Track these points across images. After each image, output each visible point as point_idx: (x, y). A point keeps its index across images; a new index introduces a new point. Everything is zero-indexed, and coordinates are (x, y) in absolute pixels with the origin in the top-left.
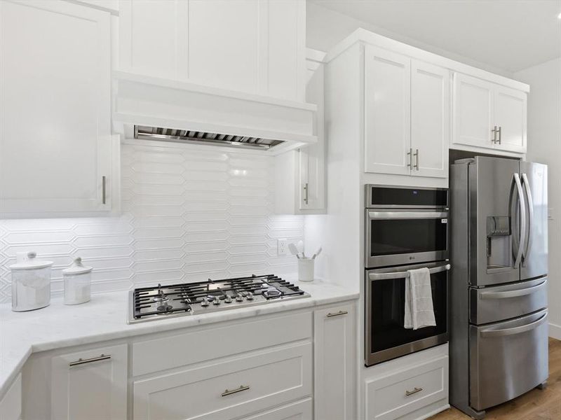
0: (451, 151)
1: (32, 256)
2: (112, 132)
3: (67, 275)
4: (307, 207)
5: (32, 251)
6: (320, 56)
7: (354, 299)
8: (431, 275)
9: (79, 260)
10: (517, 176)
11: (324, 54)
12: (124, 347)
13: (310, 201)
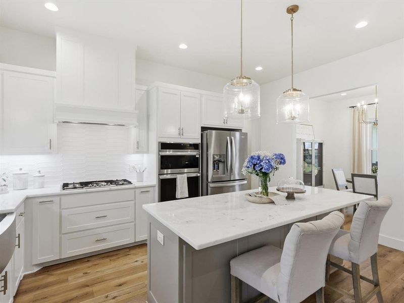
0: (202, 127)
1: (21, 169)
2: (54, 122)
3: (35, 177)
4: (138, 150)
5: (21, 167)
6: (145, 88)
7: (154, 186)
8: (188, 178)
9: (40, 171)
10: (228, 138)
11: (147, 87)
12: (58, 198)
13: (139, 148)
